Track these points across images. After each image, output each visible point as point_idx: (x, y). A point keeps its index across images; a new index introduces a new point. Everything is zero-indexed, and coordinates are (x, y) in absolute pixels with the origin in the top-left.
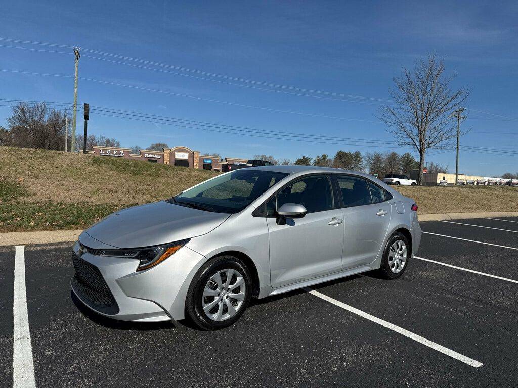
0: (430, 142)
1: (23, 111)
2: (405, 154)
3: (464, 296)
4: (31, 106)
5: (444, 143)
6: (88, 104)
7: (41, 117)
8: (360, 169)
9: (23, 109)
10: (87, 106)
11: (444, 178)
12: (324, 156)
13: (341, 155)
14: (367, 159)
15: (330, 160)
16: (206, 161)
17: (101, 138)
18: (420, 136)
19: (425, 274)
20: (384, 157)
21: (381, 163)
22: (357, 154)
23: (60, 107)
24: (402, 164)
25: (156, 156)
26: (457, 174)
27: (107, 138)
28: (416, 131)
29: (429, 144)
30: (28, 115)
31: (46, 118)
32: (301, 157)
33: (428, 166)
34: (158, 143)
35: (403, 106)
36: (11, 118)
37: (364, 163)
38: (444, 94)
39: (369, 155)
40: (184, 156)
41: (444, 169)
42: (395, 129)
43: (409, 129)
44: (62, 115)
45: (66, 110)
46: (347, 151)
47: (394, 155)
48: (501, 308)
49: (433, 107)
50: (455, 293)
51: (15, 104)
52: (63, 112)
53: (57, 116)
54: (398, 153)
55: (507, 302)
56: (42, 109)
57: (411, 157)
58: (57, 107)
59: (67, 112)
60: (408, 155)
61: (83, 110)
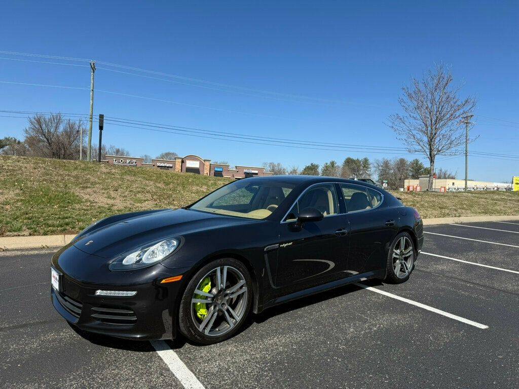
0: (440, 149)
1: (39, 121)
2: (414, 161)
3: (473, 283)
4: (47, 117)
5: (453, 149)
6: (103, 115)
7: (56, 128)
8: (369, 176)
9: (39, 120)
10: (101, 117)
11: (453, 184)
12: (333, 163)
13: (349, 162)
14: (376, 165)
15: (339, 167)
16: (216, 169)
17: (111, 147)
19: (440, 267)
20: (392, 163)
21: (390, 169)
22: (366, 160)
23: (76, 118)
24: (411, 171)
25: (168, 166)
26: (466, 180)
27: (117, 148)
29: (438, 151)
30: (44, 126)
31: (61, 129)
32: (309, 164)
33: (437, 172)
34: (167, 152)
35: (412, 115)
36: (28, 129)
37: (373, 169)
39: (377, 162)
40: (194, 164)
41: (453, 174)
43: (419, 137)
44: (76, 127)
45: (80, 121)
46: (355, 158)
47: (402, 162)
48: (504, 291)
50: (465, 281)
51: (31, 116)
52: (77, 123)
53: (72, 127)
54: (406, 159)
55: (510, 287)
56: (58, 120)
57: (420, 162)
58: (72, 118)
59: (82, 122)
60: (417, 161)
61: (98, 121)
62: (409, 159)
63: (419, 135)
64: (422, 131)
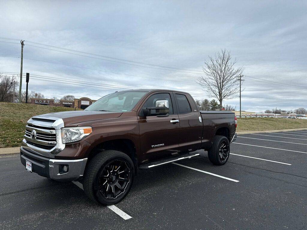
2: (212, 101)
6: (29, 74)
10: (28, 75)
17: (32, 93)
18: (219, 93)
20: (201, 102)
21: (199, 106)
23: (9, 75)
24: (211, 106)
25: (69, 104)
28: (217, 90)
29: (224, 97)
33: (225, 107)
35: (210, 77)
38: (231, 71)
40: (87, 103)
41: (234, 108)
42: (206, 89)
43: (214, 89)
47: (206, 101)
49: (226, 77)
53: (7, 80)
54: (208, 100)
57: (216, 101)
58: (7, 75)
59: (14, 78)
60: (214, 101)
61: (26, 77)
62: (210, 100)
63: (214, 88)
64: (215, 86)
